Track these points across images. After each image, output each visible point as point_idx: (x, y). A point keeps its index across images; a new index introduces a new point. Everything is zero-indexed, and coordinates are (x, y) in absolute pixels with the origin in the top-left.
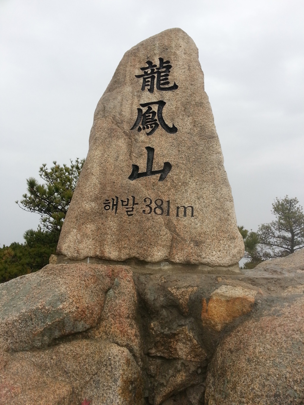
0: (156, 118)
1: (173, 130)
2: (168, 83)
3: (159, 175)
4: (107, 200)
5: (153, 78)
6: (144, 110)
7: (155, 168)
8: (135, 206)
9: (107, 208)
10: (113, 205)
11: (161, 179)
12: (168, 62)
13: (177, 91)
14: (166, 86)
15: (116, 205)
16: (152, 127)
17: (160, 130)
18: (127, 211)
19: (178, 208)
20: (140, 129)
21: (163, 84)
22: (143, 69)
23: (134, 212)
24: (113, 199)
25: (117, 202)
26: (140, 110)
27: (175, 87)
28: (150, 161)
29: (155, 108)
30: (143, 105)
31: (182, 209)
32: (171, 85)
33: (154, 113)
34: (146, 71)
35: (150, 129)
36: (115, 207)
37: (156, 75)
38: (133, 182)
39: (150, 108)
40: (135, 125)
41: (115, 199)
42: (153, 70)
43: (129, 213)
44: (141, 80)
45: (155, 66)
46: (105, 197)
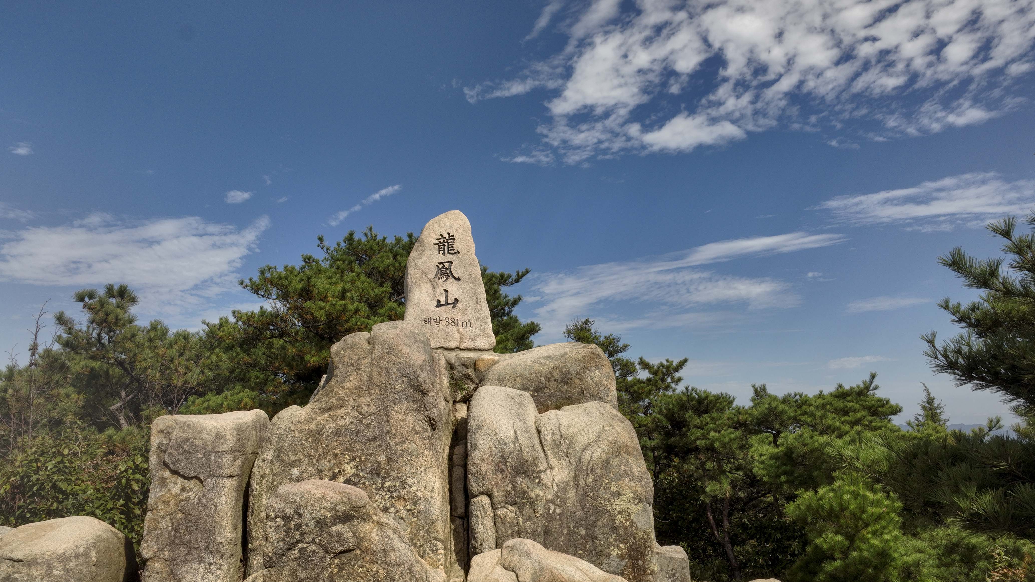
0: (448, 271)
1: (458, 279)
2: (454, 250)
3: (452, 305)
4: (425, 319)
5: (444, 245)
6: (441, 266)
7: (450, 301)
8: (441, 322)
9: (426, 322)
10: (429, 321)
11: (453, 307)
12: (453, 236)
13: (460, 255)
14: (453, 252)
16: (446, 277)
17: (451, 279)
19: (463, 322)
20: (439, 278)
21: (451, 250)
22: (437, 239)
23: (440, 325)
25: (431, 320)
26: (438, 266)
27: (458, 252)
28: (447, 297)
29: (447, 265)
30: (440, 263)
31: (465, 323)
32: (456, 251)
33: (446, 269)
34: (440, 240)
35: (445, 279)
37: (446, 244)
38: (438, 309)
39: (444, 266)
40: (436, 276)
41: (430, 318)
42: (444, 241)
43: (438, 325)
44: (437, 246)
45: (445, 238)
46: (424, 317)
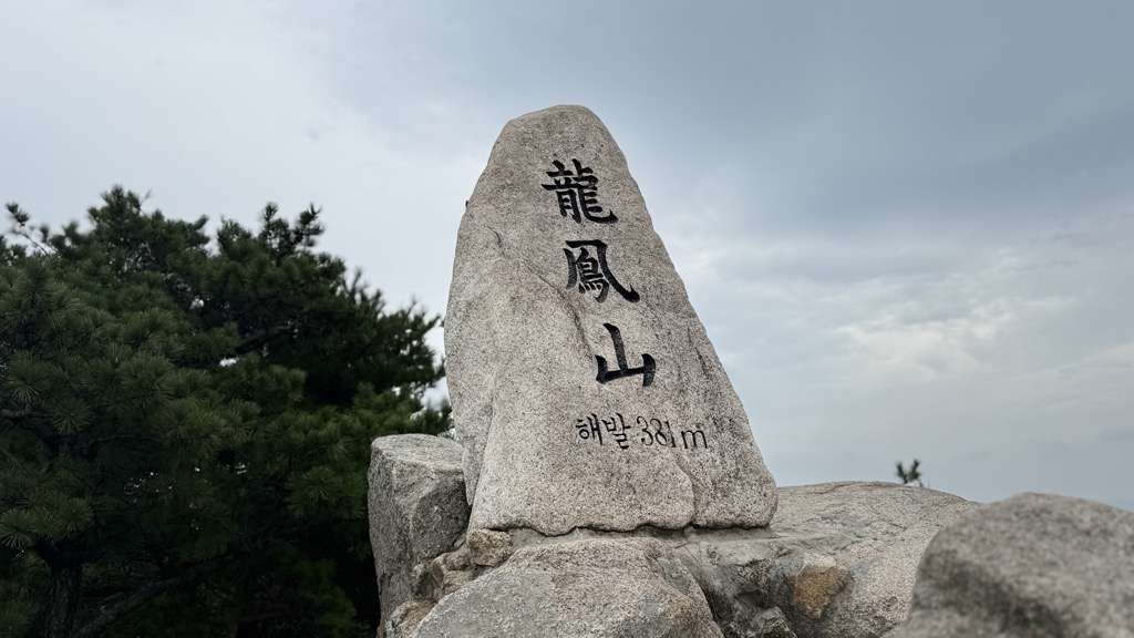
0: (600, 271)
1: (632, 296)
2: (599, 209)
3: (641, 376)
4: (580, 421)
5: (572, 194)
6: (576, 252)
8: (627, 431)
9: (585, 434)
10: (593, 430)
11: (646, 383)
12: (589, 170)
14: (599, 215)
15: (598, 429)
16: (599, 287)
17: (614, 297)
18: (619, 441)
19: (683, 434)
20: (581, 288)
21: (591, 209)
22: (551, 174)
23: (629, 443)
24: (590, 419)
25: (597, 424)
26: (568, 253)
27: (613, 218)
28: (619, 347)
29: (593, 252)
30: (573, 244)
31: (689, 437)
32: (605, 213)
33: (594, 262)
34: (557, 178)
35: (597, 292)
36: (596, 433)
37: (576, 190)
38: (606, 387)
39: (585, 252)
40: (571, 280)
41: (592, 417)
42: (568, 180)
43: (622, 444)
44: (554, 195)
45: (570, 173)
46: (575, 414)
